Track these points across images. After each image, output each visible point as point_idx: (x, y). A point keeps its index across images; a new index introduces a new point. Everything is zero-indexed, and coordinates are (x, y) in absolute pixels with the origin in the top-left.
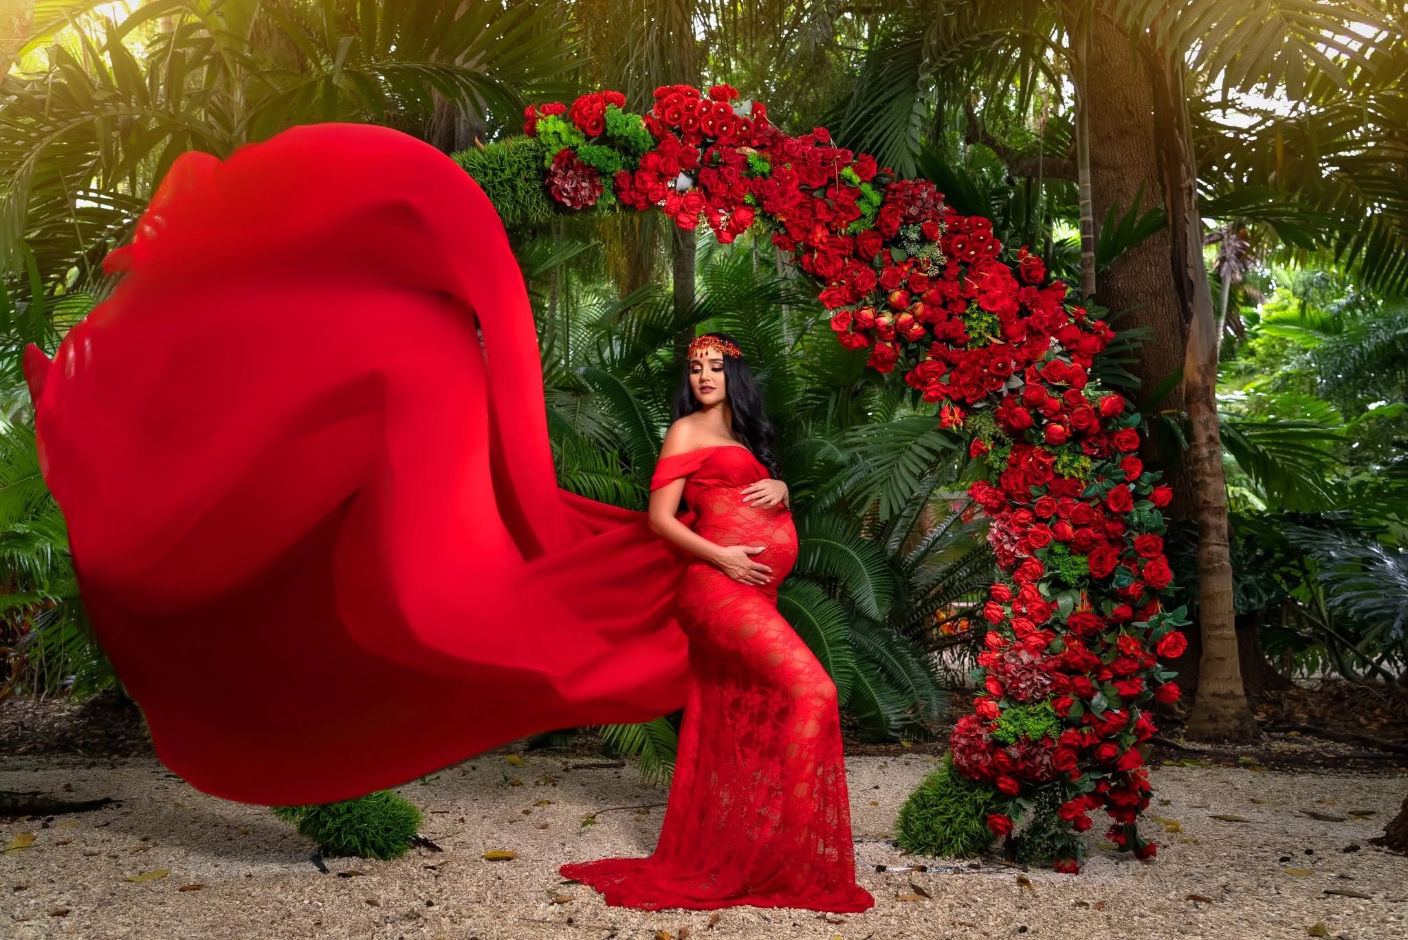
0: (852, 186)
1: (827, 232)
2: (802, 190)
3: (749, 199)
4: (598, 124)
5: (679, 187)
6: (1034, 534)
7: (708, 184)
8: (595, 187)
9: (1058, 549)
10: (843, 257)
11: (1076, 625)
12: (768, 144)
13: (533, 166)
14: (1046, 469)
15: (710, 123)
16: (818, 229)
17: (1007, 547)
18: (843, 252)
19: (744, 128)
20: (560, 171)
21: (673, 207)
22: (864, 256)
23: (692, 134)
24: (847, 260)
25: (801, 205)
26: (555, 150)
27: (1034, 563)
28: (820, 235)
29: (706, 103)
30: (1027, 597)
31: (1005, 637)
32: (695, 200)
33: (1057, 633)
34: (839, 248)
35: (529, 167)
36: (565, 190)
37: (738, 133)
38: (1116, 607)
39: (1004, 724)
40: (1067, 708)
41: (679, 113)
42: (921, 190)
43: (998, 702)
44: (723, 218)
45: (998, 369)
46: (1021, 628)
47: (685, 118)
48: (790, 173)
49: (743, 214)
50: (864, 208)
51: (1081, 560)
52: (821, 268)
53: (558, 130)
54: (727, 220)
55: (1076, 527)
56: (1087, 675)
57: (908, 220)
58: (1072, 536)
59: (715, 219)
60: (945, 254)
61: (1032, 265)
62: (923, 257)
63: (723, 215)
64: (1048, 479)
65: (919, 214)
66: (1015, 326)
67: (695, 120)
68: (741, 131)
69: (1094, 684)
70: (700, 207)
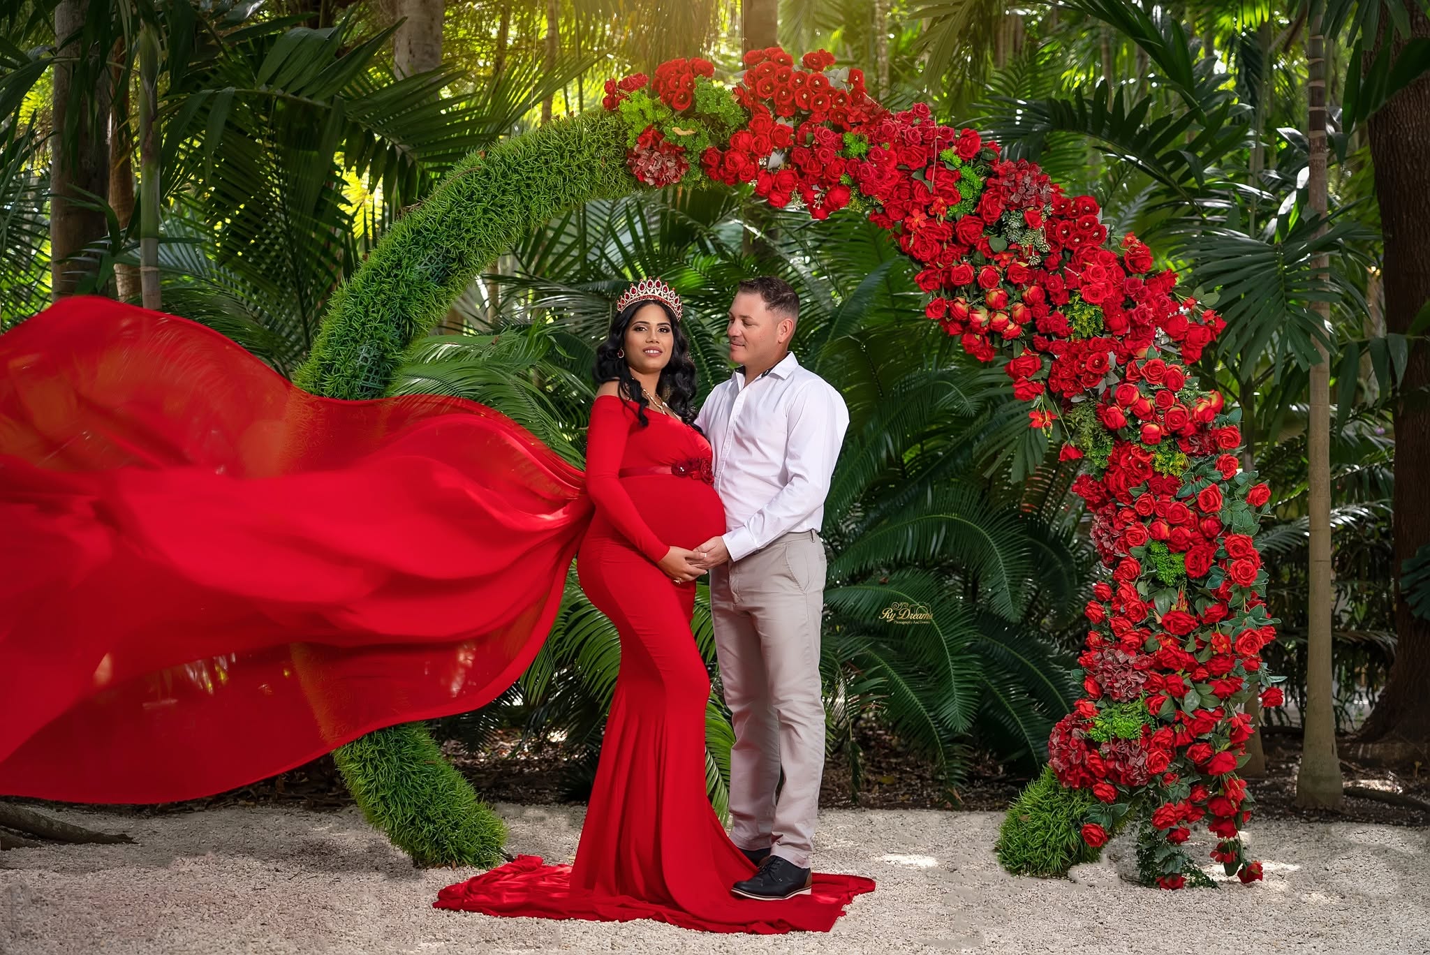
0: (952, 168)
1: (924, 216)
2: (900, 170)
3: (845, 180)
4: (686, 99)
5: (771, 165)
6: (1132, 533)
7: (801, 163)
8: (680, 165)
9: (1156, 548)
10: (941, 242)
11: (1169, 623)
12: (864, 120)
13: (613, 144)
14: (1145, 467)
15: (805, 96)
16: (916, 212)
17: (1107, 545)
18: (941, 238)
19: (841, 101)
20: (644, 152)
21: (765, 188)
22: (964, 242)
23: (785, 106)
24: (945, 246)
25: (899, 186)
26: (639, 128)
27: (1131, 562)
28: (918, 219)
29: (800, 75)
30: (1124, 596)
31: (1105, 636)
32: (787, 179)
33: (1152, 631)
34: (937, 234)
35: (609, 145)
36: (649, 171)
37: (834, 106)
38: (1210, 605)
39: (1099, 723)
40: (1159, 706)
41: (771, 84)
42: (1024, 174)
43: (1096, 702)
44: (816, 196)
45: (1095, 366)
46: (1118, 627)
47: (777, 90)
48: (887, 154)
49: (838, 194)
50: (964, 192)
51: (1178, 558)
52: (917, 251)
53: (642, 107)
54: (822, 199)
55: (1172, 526)
56: (1180, 673)
57: (1010, 206)
58: (1168, 535)
59: (808, 196)
60: (1049, 240)
61: (1138, 255)
62: (1025, 243)
63: (817, 192)
64: (1148, 477)
65: (1021, 202)
66: (1119, 319)
67: (788, 92)
68: (838, 104)
69: (1187, 682)
70: (794, 186)
